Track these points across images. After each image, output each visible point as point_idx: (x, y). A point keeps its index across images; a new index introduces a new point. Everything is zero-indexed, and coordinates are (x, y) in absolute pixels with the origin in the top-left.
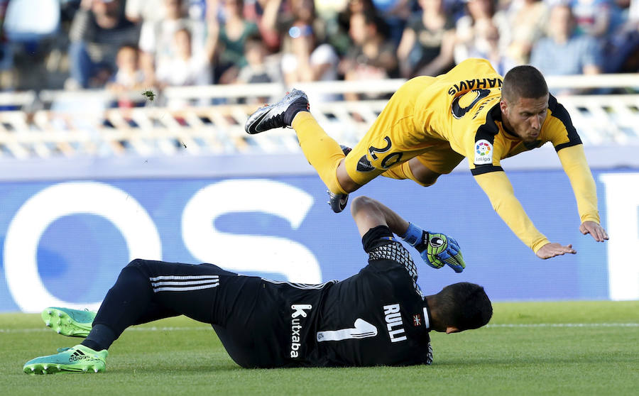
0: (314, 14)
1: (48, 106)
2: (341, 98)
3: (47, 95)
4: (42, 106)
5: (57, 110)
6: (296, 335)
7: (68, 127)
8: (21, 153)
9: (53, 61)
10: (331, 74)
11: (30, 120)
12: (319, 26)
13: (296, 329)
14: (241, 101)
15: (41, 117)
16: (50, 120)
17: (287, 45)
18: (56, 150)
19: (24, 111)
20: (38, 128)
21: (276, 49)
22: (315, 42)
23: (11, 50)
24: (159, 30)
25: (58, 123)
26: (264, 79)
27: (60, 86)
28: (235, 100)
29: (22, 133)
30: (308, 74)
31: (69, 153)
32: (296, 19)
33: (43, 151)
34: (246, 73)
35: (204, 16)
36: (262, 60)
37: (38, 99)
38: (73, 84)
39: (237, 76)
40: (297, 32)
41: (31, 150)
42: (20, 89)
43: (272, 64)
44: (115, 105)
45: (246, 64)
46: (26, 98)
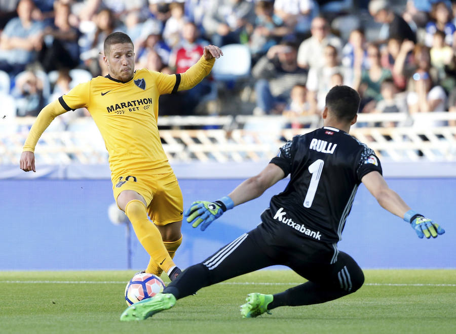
0: (430, 65)
1: (241, 126)
2: (446, 123)
3: (241, 119)
4: (237, 126)
5: (248, 129)
6: (295, 226)
7: (255, 142)
8: (222, 159)
9: (245, 95)
10: (442, 106)
11: (229, 136)
12: (434, 73)
13: (291, 223)
14: (378, 125)
15: (236, 134)
16: (243, 136)
17: (411, 85)
18: (247, 157)
19: (225, 130)
20: (235, 142)
21: (403, 89)
22: (432, 84)
23: (216, 86)
24: (320, 74)
25: (248, 138)
26: (394, 109)
27: (250, 113)
28: (373, 124)
29: (223, 145)
30: (425, 107)
31: (255, 159)
32: (417, 68)
33: (237, 158)
34: (381, 105)
35: (352, 65)
36: (393, 96)
37: (234, 120)
38: (259, 111)
39: (375, 107)
40: (418, 77)
41: (229, 157)
42: (222, 114)
43: (399, 99)
44: (289, 126)
45: (382, 99)
46: (226, 120)
